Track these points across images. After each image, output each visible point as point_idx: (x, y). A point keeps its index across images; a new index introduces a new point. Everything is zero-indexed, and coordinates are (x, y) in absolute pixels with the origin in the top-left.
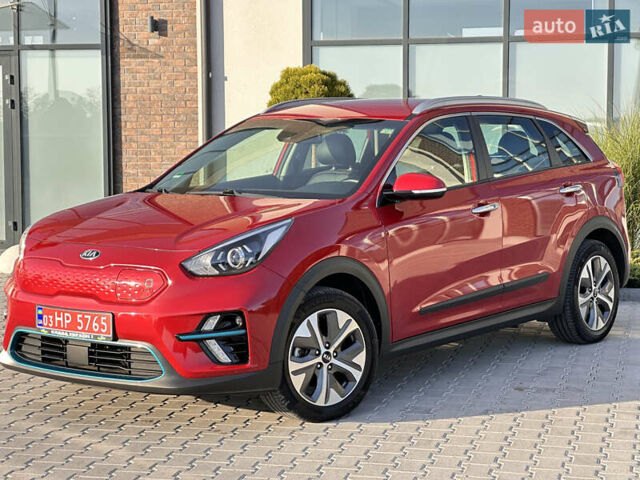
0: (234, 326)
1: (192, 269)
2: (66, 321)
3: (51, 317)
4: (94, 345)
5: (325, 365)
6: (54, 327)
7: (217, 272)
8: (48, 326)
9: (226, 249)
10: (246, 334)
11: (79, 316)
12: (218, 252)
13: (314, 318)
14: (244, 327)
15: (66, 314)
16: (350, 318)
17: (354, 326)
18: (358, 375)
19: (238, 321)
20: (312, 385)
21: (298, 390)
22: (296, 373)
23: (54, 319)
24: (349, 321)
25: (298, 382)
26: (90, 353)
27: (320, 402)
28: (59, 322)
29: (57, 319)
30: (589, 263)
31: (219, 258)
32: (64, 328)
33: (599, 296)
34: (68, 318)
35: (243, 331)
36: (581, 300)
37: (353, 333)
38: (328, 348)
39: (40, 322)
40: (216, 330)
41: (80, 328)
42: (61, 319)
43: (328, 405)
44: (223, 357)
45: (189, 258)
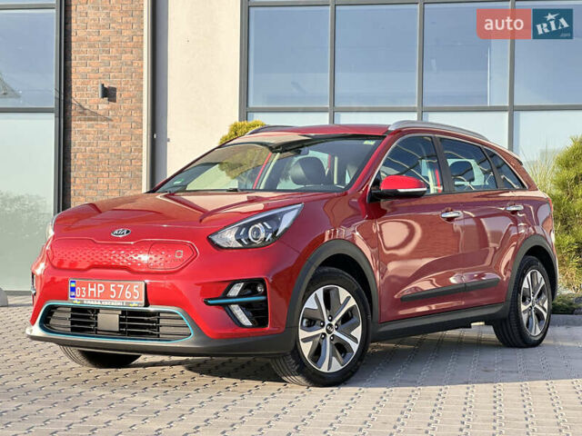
0: (255, 293)
1: (218, 242)
2: (99, 291)
3: (84, 289)
4: (124, 312)
5: (328, 336)
6: (87, 297)
7: (240, 245)
8: (80, 297)
9: (248, 226)
10: (266, 301)
11: (112, 286)
12: (241, 227)
13: (320, 292)
14: (265, 294)
15: (99, 285)
16: (349, 295)
17: (352, 302)
18: (355, 347)
19: (260, 289)
20: (317, 353)
21: (306, 357)
22: (306, 340)
23: (87, 290)
24: (349, 298)
25: (306, 349)
26: (121, 320)
27: (324, 369)
28: (92, 292)
29: (90, 289)
30: (529, 275)
31: (242, 233)
32: (97, 298)
33: (536, 306)
34: (101, 288)
35: (263, 298)
36: (523, 307)
37: (351, 309)
38: (331, 321)
39: (73, 294)
40: (240, 296)
41: (112, 296)
42: (94, 290)
43: (331, 371)
44: (246, 321)
45: (216, 233)
